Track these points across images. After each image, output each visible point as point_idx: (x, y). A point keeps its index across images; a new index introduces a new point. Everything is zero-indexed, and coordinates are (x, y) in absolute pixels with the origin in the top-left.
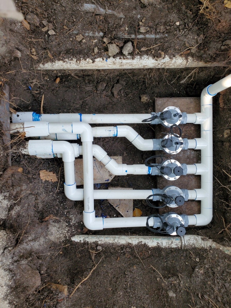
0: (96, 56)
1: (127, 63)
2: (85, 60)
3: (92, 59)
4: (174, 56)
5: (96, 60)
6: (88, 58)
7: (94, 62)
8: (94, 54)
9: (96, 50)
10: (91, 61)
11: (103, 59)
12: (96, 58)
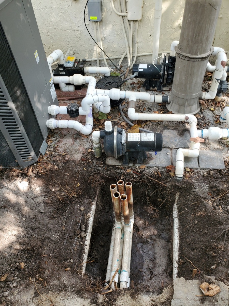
0: (84, 244)
1: (90, 230)
2: (85, 249)
3: (85, 246)
4: (91, 209)
5: (86, 244)
6: (84, 247)
7: (86, 245)
8: (83, 245)
9: (82, 243)
10: (86, 246)
11: (86, 241)
12: (85, 244)
